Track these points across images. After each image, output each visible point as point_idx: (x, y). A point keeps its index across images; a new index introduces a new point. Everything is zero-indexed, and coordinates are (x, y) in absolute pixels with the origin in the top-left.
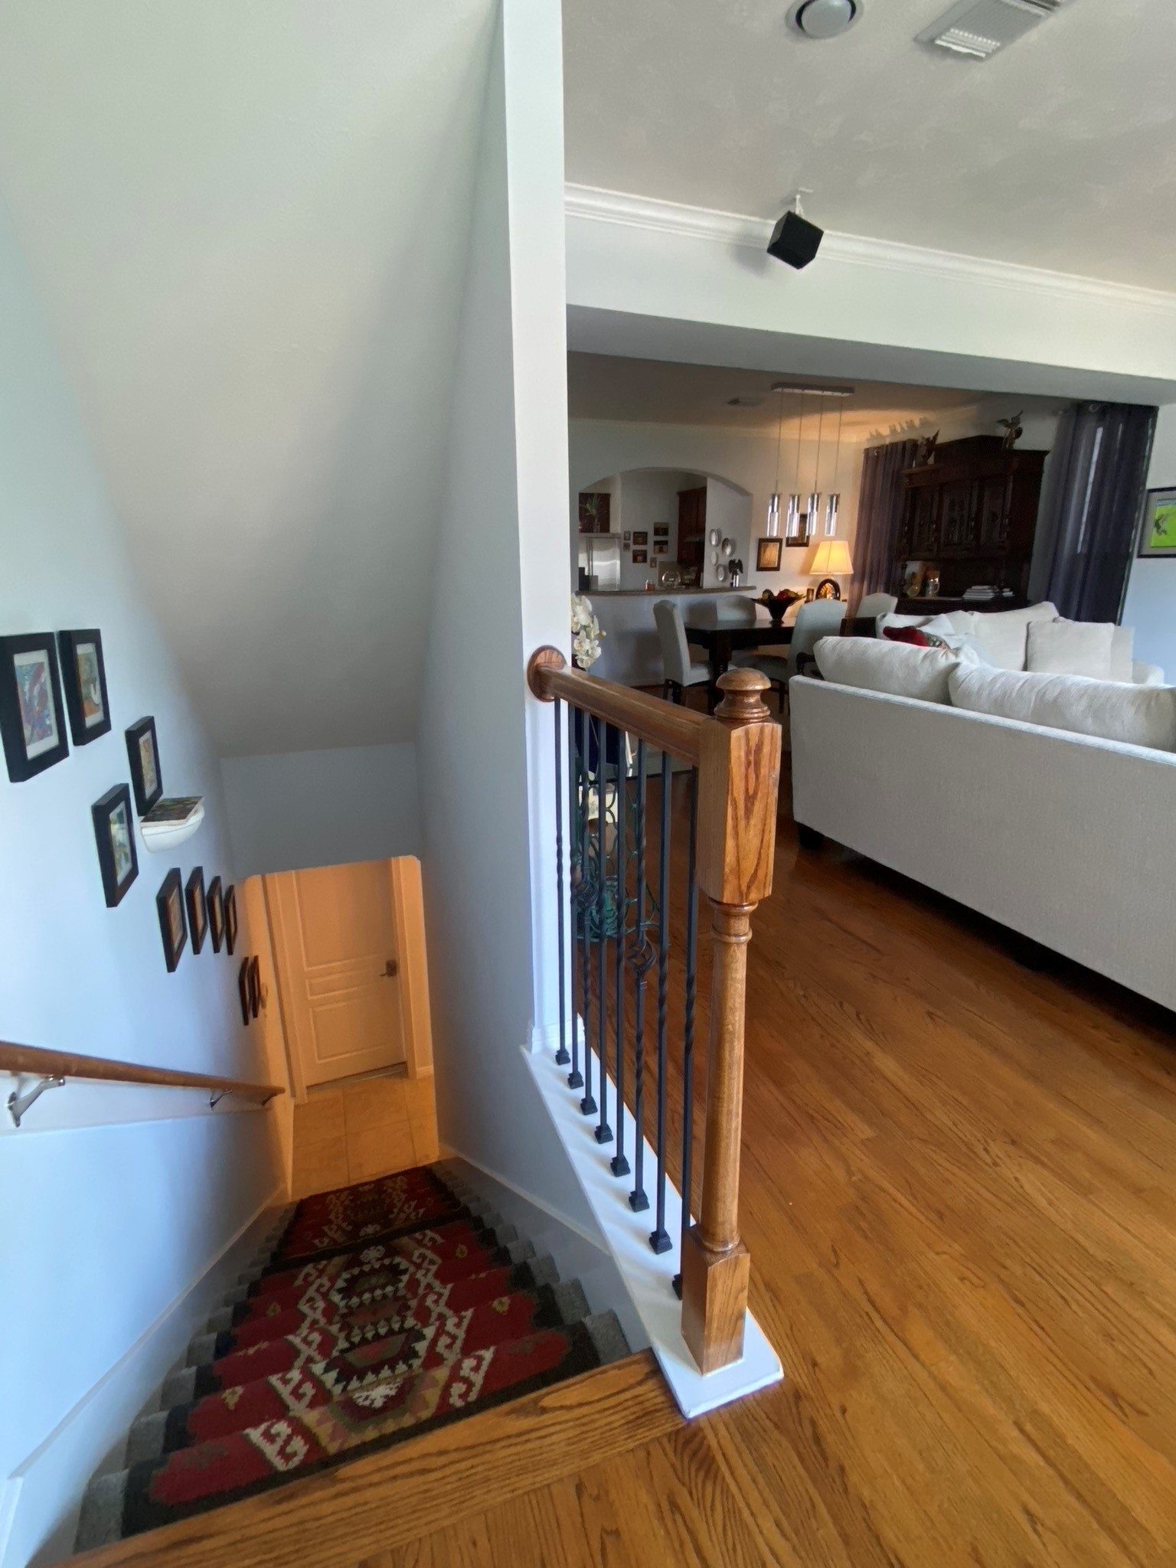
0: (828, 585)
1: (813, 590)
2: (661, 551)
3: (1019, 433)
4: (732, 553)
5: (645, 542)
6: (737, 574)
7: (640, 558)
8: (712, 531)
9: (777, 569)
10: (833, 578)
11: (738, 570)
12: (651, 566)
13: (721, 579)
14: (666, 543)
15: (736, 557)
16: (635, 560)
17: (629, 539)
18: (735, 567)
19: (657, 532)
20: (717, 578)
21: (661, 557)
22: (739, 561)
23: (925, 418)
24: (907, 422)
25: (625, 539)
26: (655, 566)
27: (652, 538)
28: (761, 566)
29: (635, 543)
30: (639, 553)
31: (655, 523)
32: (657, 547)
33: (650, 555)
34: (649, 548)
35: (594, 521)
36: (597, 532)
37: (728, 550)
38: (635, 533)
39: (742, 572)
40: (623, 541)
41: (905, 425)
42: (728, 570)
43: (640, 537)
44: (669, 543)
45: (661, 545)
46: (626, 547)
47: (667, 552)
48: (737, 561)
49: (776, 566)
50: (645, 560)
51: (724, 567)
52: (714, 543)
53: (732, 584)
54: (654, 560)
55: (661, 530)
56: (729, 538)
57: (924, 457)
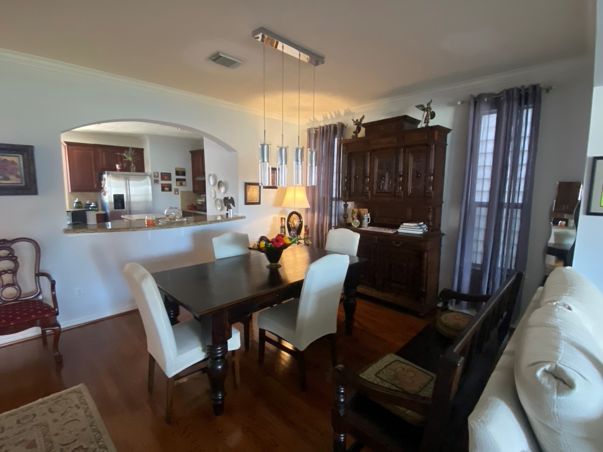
0: (294, 216)
1: (285, 219)
2: (181, 185)
3: (433, 115)
4: (225, 192)
5: (170, 179)
6: (231, 208)
7: (166, 189)
8: (210, 175)
9: (259, 203)
10: (297, 211)
11: (231, 205)
12: (175, 194)
13: (219, 209)
14: (184, 180)
15: (229, 195)
16: (163, 190)
17: (158, 177)
18: (228, 202)
19: (177, 173)
20: (216, 208)
21: (181, 189)
22: (232, 198)
23: (348, 109)
24: (335, 112)
25: (155, 177)
26: (178, 194)
27: (174, 177)
28: (248, 202)
29: (163, 179)
30: (166, 186)
31: (176, 168)
32: (178, 182)
33: (174, 187)
34: (173, 183)
35: (131, 165)
36: (133, 172)
37: (223, 189)
38: (161, 173)
39: (234, 206)
40: (153, 178)
41: (333, 114)
42: (223, 204)
43: (166, 176)
44: (186, 180)
45: (181, 182)
46: (156, 182)
47: (185, 185)
48: (230, 198)
49: (258, 201)
50: (170, 190)
51: (221, 200)
52: (212, 183)
53: (227, 214)
54: (176, 190)
55: (180, 172)
56: (223, 180)
57: (354, 132)
